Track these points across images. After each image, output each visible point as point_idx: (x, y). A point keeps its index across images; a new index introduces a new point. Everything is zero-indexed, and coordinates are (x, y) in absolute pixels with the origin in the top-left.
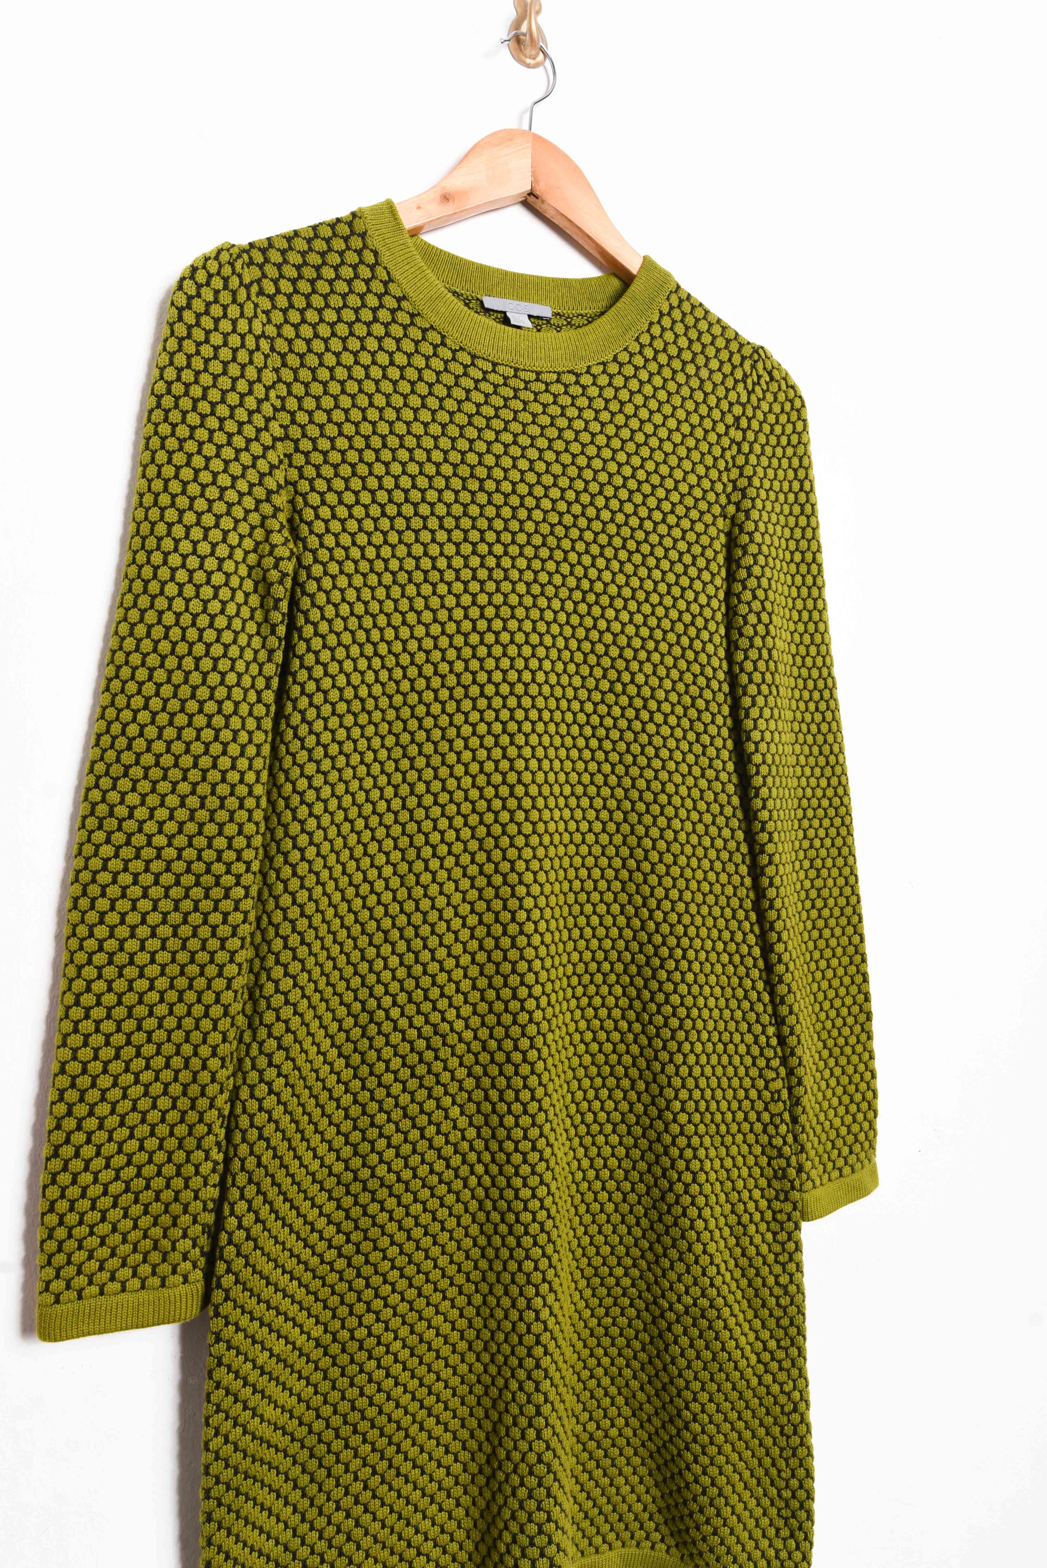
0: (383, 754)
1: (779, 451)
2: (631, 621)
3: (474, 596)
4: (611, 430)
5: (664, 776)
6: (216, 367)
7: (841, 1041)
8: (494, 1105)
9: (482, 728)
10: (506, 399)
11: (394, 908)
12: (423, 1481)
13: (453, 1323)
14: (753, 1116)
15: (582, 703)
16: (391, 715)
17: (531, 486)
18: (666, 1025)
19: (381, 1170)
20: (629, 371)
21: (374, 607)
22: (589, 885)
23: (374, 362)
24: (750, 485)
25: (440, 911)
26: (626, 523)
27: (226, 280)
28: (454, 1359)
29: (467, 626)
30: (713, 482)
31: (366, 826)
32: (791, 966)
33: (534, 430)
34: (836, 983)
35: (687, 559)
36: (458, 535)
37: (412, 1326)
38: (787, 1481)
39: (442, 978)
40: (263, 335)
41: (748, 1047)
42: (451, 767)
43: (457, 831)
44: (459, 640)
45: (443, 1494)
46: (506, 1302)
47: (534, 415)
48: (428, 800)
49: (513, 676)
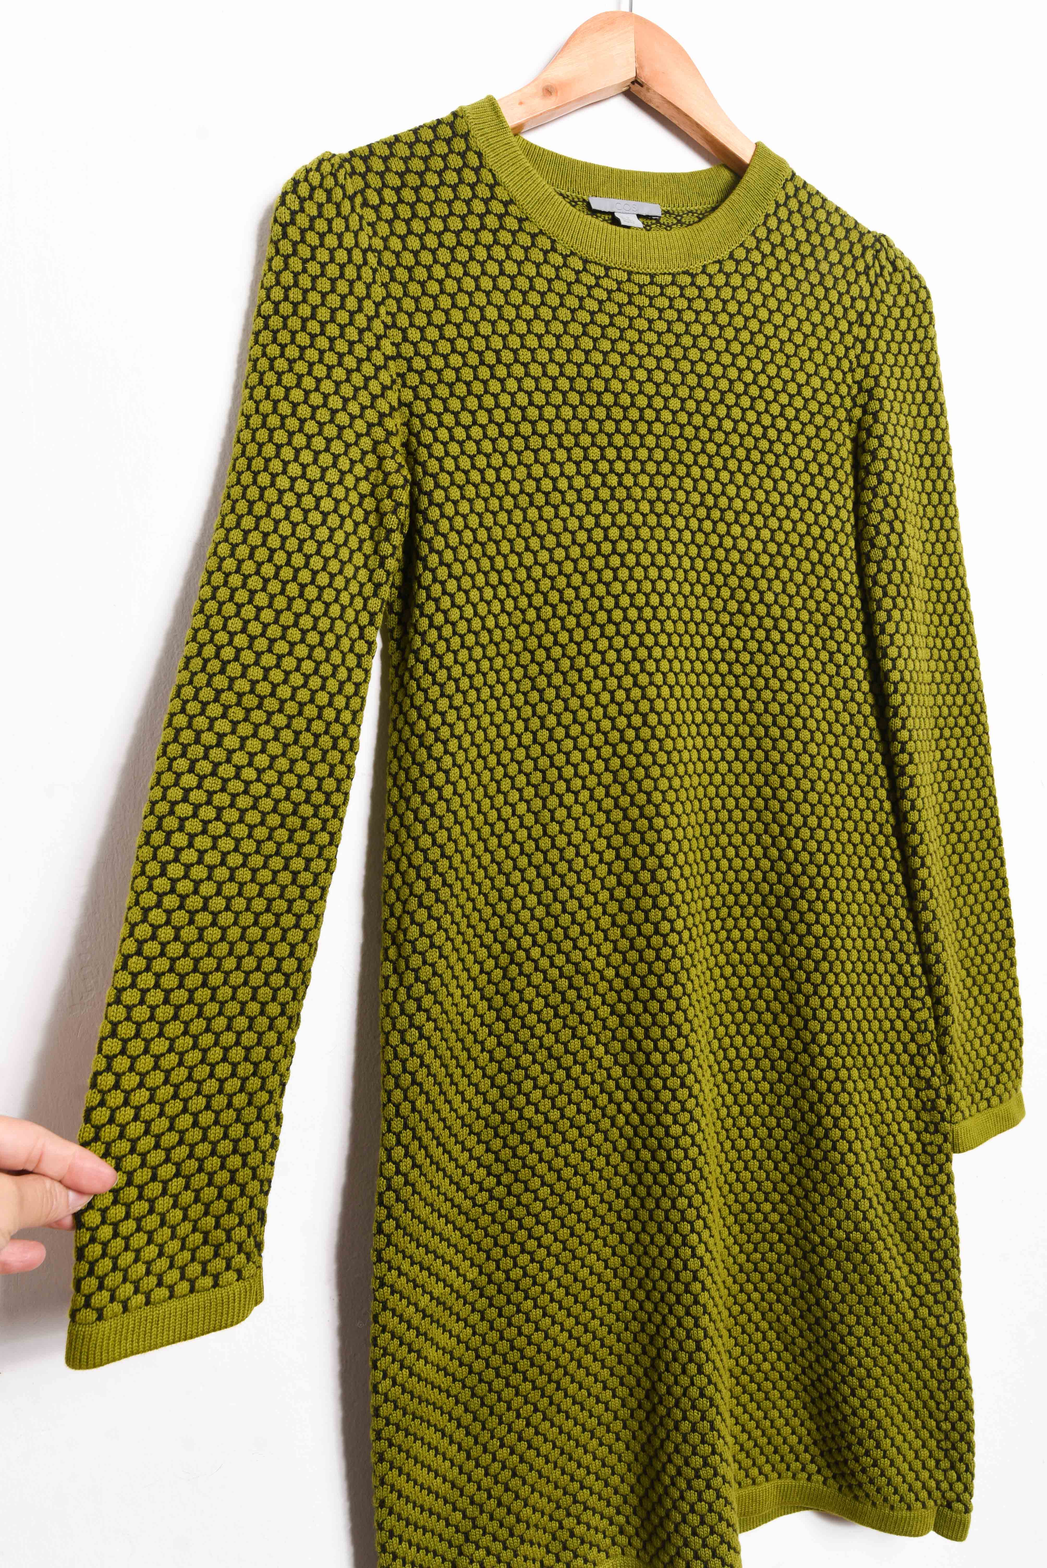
0: (512, 687)
1: (905, 348)
2: (758, 537)
3: (597, 517)
4: (730, 333)
5: (798, 698)
6: (324, 285)
7: (985, 969)
8: (639, 1042)
9: (611, 656)
10: (620, 306)
11: (530, 846)
12: (583, 1416)
13: (606, 1262)
14: (899, 1047)
15: (710, 626)
16: (518, 645)
17: (650, 398)
18: (809, 956)
19: (529, 1112)
20: (746, 268)
21: (497, 533)
22: (724, 816)
23: (484, 273)
24: (877, 385)
25: (577, 847)
26: (749, 433)
27: (329, 192)
28: (609, 1297)
29: (591, 549)
30: (837, 385)
31: (499, 763)
32: (935, 892)
33: (651, 337)
34: (977, 909)
35: (814, 468)
36: (577, 453)
37: (566, 1265)
38: (946, 1414)
39: (581, 915)
40: (370, 248)
41: (892, 977)
42: (581, 698)
43: (591, 764)
44: (584, 564)
45: (603, 1429)
46: (660, 1239)
47: (650, 321)
48: (560, 733)
49: (640, 600)
